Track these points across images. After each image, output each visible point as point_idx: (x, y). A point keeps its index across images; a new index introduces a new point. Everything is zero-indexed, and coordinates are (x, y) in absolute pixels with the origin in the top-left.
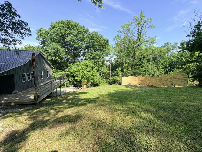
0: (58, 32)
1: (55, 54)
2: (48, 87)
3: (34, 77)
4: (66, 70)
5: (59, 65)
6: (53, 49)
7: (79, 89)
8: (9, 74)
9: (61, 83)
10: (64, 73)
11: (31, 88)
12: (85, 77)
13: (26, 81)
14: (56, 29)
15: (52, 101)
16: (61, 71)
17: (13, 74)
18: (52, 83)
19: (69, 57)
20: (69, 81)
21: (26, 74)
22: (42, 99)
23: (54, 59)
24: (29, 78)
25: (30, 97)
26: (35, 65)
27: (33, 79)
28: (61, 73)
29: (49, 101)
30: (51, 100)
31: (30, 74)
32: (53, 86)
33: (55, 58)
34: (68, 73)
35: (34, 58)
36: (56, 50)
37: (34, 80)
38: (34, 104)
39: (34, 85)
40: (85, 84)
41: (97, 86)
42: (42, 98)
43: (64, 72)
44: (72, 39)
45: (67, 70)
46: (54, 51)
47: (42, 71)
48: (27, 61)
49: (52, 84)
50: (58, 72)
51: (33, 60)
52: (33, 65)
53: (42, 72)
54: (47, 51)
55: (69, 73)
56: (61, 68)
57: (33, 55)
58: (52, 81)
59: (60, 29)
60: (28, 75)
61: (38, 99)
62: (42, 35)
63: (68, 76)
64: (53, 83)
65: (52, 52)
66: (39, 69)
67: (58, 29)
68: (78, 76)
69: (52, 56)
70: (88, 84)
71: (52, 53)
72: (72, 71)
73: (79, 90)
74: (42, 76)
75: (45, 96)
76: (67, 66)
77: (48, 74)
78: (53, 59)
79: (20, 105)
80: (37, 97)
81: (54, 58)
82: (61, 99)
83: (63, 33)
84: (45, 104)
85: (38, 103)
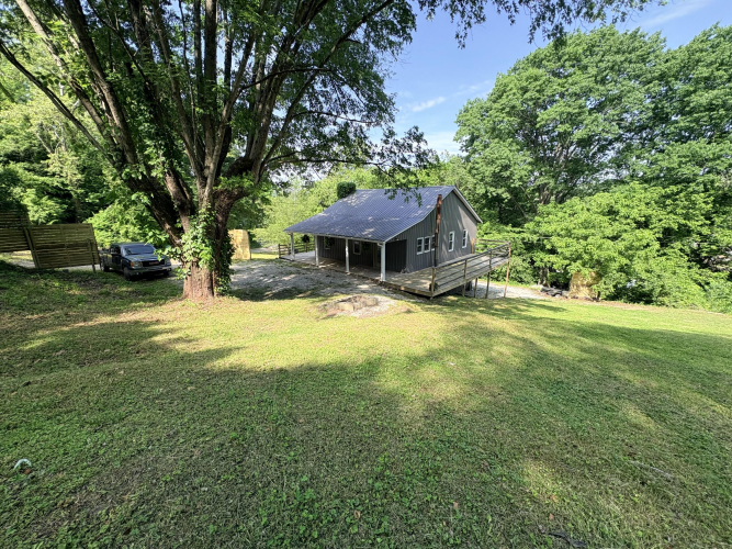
0: (514, 102)
1: (498, 179)
2: (458, 270)
3: (434, 246)
4: (526, 225)
5: (510, 209)
6: (491, 163)
7: (554, 296)
8: (401, 239)
9: (490, 267)
10: (517, 236)
12: (586, 257)
13: (422, 253)
14: (507, 96)
16: (509, 228)
17: (406, 238)
18: (466, 264)
19: (542, 180)
20: (533, 262)
21: (422, 238)
23: (491, 193)
24: (426, 248)
25: (425, 285)
26: (441, 219)
27: (434, 250)
28: (506, 236)
29: (453, 301)
30: (457, 301)
31: (428, 239)
32: (467, 272)
33: (494, 189)
34: (530, 236)
35: (440, 205)
36: (498, 166)
38: (428, 298)
39: (433, 262)
40: (583, 285)
41: (648, 302)
42: (441, 291)
43: (520, 232)
44: (561, 114)
45: (530, 225)
46: (492, 169)
47: (453, 233)
48: (427, 213)
49: (466, 266)
50: (499, 232)
51: (438, 210)
52: (436, 219)
53: (451, 235)
54: (477, 169)
55: (535, 238)
56: (511, 219)
57: (439, 199)
58: (466, 260)
59: (522, 88)
60: (427, 241)
61: (434, 291)
62: (469, 126)
63: (530, 247)
64: (468, 265)
65: (489, 170)
66: (446, 228)
67: (514, 94)
68: (559, 250)
69: (486, 184)
70: (594, 287)
71: (487, 174)
72: (544, 228)
73: (553, 299)
74: (451, 243)
75: (449, 288)
76: (533, 210)
77: (464, 240)
78: (489, 194)
79: (411, 293)
80: (434, 286)
81: (492, 189)
82: (477, 303)
83: (532, 99)
84: (444, 303)
85: (434, 297)
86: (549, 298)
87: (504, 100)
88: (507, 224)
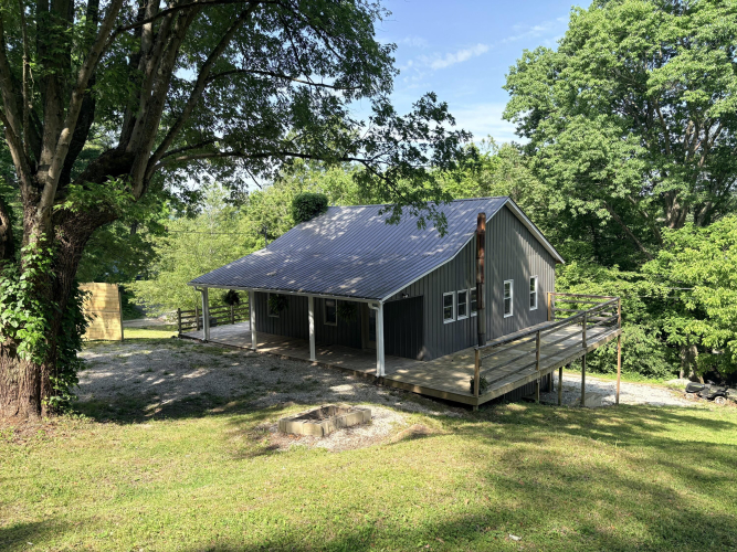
0: (605, 54)
1: (586, 184)
2: (523, 353)
3: (477, 307)
4: (644, 267)
5: (613, 237)
6: (572, 155)
7: (712, 399)
8: (413, 295)
9: (584, 345)
10: (630, 286)
11: (468, 350)
13: (453, 320)
14: (592, 44)
15: (528, 416)
16: (615, 272)
17: (421, 294)
18: (538, 340)
19: (667, 185)
20: (664, 335)
21: (453, 293)
22: (494, 396)
23: (576, 208)
24: (460, 312)
25: (460, 383)
26: (486, 258)
27: (475, 314)
28: (610, 286)
29: (515, 413)
30: (525, 412)
31: (465, 294)
32: (541, 356)
33: (581, 203)
34: (656, 288)
35: (482, 231)
36: (584, 161)
37: (478, 316)
38: (469, 407)
39: (474, 338)
42: (493, 394)
43: (634, 280)
44: (688, 72)
45: (651, 266)
46: (575, 165)
47: (511, 282)
48: (461, 246)
49: (537, 344)
50: (597, 279)
51: (480, 239)
52: (478, 258)
53: (508, 286)
54: (548, 167)
55: (664, 289)
56: (618, 256)
57: (480, 220)
58: (537, 331)
59: (616, 31)
60: (461, 298)
61: (480, 393)
62: (528, 94)
63: (656, 306)
64: (543, 341)
65: (569, 169)
66: (496, 273)
67: (604, 41)
68: (710, 312)
69: (566, 193)
71: (566, 175)
72: (678, 271)
73: (711, 405)
74: (508, 302)
75: (507, 387)
76: (656, 240)
77: (533, 295)
78: (572, 211)
79: (434, 399)
80: (480, 385)
81: (578, 202)
82: (564, 416)
83: (634, 49)
84: (500, 417)
85: (480, 406)
86: (703, 403)
87: (586, 51)
88: (609, 265)
